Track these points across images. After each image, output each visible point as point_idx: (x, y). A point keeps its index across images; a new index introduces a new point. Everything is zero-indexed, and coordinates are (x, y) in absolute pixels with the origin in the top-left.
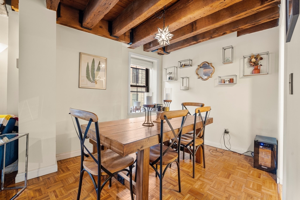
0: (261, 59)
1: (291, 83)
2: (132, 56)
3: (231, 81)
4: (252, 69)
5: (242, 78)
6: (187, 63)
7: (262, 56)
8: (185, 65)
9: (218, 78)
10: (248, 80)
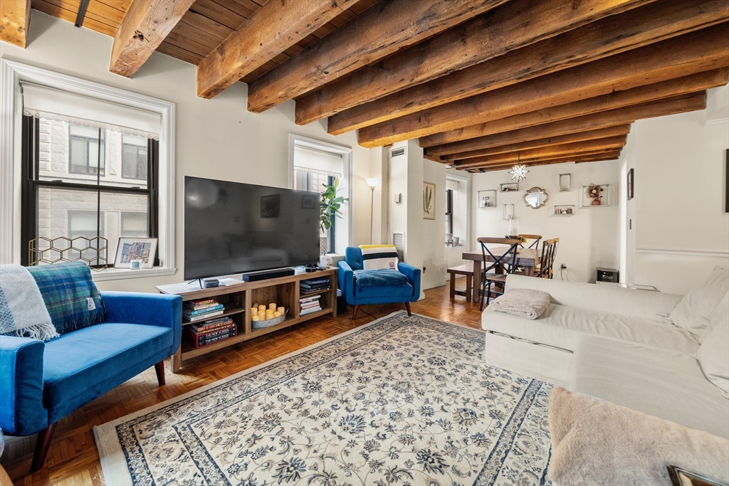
0: (602, 190)
1: (630, 224)
2: (447, 177)
3: (569, 212)
4: (591, 200)
5: (581, 208)
6: (514, 186)
7: (602, 187)
8: (510, 190)
9: (554, 207)
10: (588, 210)
